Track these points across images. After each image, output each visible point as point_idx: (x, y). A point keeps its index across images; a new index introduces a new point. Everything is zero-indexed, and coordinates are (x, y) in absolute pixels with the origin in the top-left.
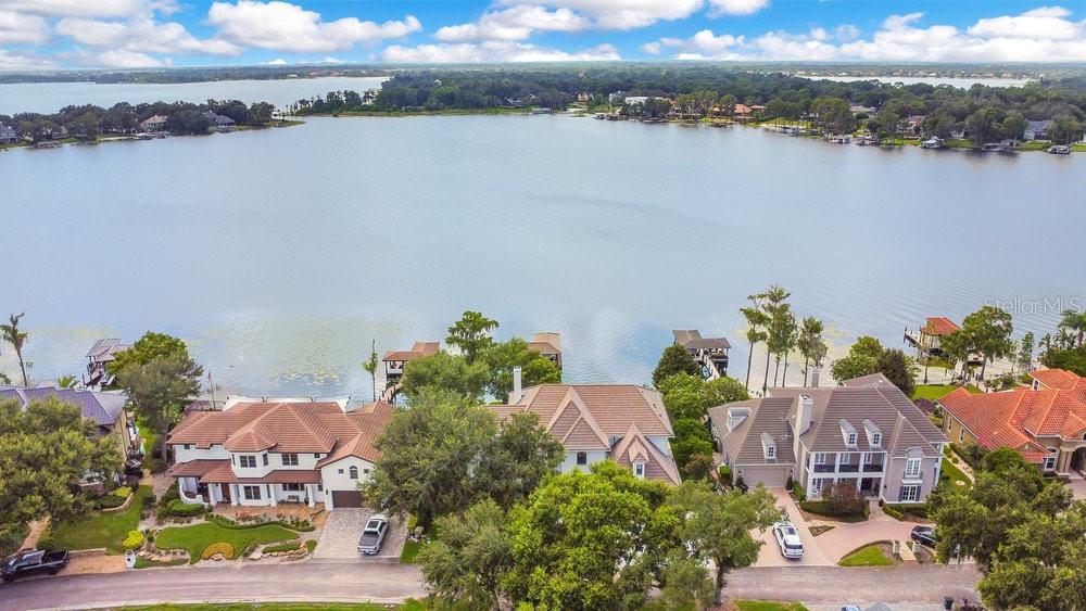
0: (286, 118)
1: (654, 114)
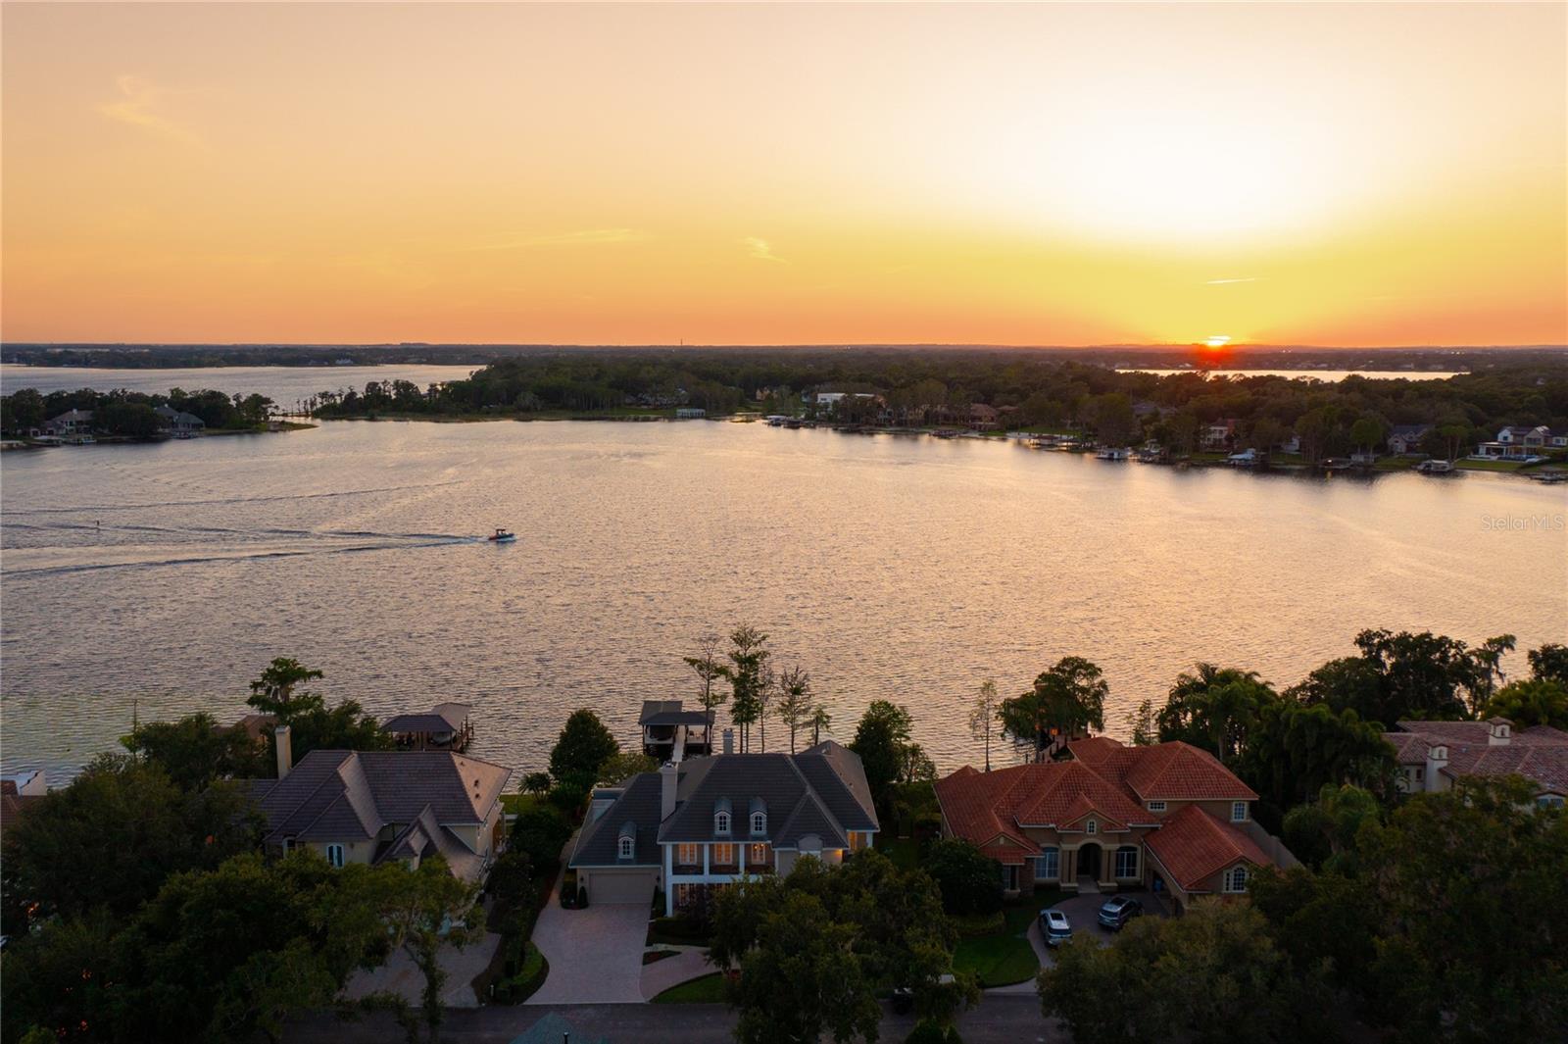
0: (289, 420)
1: (855, 418)
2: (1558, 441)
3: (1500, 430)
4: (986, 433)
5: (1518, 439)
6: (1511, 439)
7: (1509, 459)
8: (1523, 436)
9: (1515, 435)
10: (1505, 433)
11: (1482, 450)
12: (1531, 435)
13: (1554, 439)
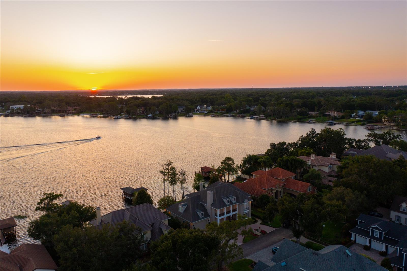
1: (28, 112)
2: (209, 108)
3: (197, 107)
4: (73, 114)
5: (201, 108)
6: (200, 108)
7: (202, 112)
8: (202, 107)
9: (200, 107)
10: (199, 107)
11: (195, 111)
12: (204, 107)
13: (208, 108)
